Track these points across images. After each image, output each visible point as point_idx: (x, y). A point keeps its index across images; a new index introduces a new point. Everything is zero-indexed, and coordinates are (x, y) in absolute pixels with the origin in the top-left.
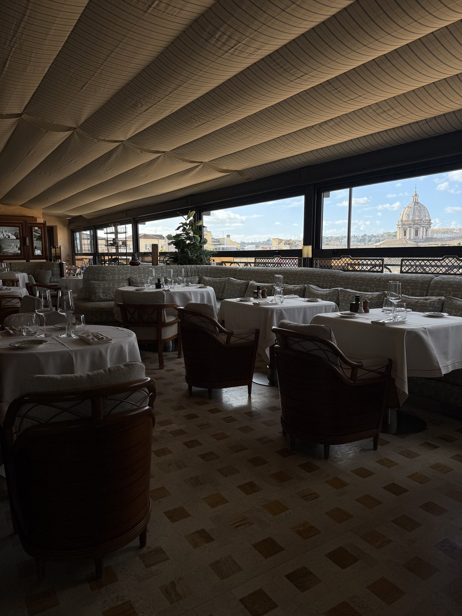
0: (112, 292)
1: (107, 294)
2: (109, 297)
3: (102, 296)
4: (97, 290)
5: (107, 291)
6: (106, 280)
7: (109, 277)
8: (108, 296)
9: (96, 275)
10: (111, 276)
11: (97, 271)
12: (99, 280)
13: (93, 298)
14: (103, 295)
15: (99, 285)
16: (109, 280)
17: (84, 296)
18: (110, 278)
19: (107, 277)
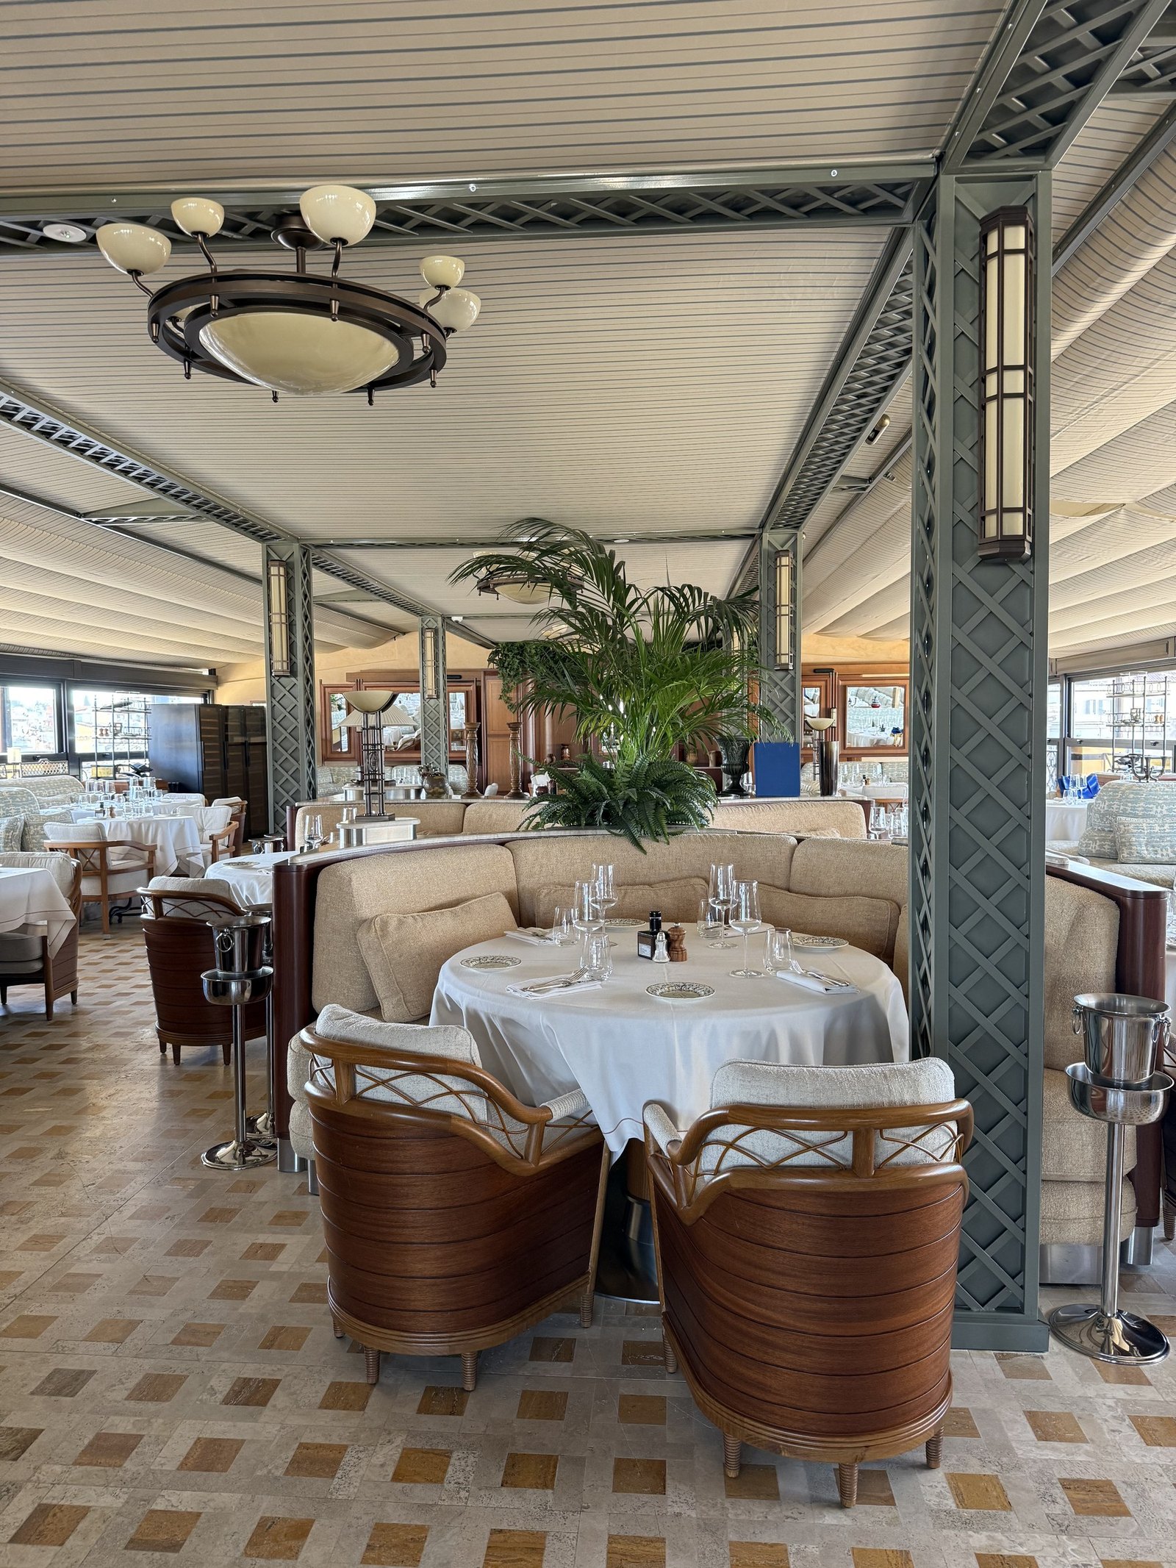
0: (1169, 843)
1: (1156, 848)
2: (1162, 855)
3: (1146, 852)
4: (1134, 839)
5: (1156, 842)
6: (1153, 816)
7: (1159, 809)
8: (1159, 851)
9: (1130, 804)
10: (1165, 807)
11: (1132, 796)
12: (1136, 816)
13: (1125, 855)
14: (1147, 850)
15: (1137, 828)
16: (1159, 816)
17: (1097, 848)
18: (1161, 812)
19: (1155, 809)
